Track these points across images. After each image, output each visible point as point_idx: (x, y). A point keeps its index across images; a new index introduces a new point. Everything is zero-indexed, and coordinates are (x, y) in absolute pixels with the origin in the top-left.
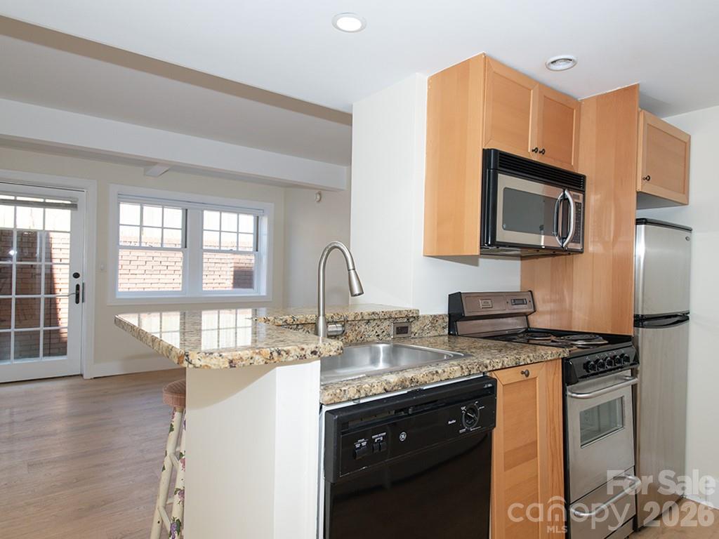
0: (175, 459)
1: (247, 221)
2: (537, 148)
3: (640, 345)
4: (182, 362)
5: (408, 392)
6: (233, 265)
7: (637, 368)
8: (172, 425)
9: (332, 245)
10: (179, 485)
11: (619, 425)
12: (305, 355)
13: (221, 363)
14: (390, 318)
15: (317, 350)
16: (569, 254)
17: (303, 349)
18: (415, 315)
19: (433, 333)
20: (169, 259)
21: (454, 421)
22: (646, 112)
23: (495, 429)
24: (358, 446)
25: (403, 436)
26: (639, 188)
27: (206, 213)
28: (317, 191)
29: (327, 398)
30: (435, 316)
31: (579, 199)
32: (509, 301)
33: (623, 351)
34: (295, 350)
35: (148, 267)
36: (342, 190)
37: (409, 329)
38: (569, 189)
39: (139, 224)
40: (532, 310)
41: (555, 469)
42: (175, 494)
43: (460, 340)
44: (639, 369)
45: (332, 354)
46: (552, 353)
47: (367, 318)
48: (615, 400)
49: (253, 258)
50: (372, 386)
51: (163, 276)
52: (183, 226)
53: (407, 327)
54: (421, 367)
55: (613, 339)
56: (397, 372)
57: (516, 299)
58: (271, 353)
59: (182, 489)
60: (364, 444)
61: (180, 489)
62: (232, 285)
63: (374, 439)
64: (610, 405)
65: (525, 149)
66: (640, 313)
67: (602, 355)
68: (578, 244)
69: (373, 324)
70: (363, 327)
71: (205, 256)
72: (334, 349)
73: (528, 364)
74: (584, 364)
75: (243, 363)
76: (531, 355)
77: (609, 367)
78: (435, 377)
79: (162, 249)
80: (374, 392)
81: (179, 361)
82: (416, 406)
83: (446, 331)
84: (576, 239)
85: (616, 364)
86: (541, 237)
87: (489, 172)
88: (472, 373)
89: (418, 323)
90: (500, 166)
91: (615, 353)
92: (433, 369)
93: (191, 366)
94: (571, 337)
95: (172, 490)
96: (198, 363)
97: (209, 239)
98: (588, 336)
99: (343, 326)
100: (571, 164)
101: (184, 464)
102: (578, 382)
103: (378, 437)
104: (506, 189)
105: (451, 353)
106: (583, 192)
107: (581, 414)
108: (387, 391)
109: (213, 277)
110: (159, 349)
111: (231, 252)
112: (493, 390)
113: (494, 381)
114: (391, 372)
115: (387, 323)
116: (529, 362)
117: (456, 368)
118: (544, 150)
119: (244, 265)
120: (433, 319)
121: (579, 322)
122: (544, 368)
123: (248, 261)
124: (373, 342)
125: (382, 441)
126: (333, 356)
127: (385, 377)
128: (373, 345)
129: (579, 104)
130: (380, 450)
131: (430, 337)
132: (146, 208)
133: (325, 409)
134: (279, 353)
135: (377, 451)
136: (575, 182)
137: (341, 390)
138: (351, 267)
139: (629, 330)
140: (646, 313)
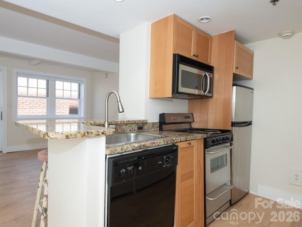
0: (43, 183)
1: (75, 86)
2: (195, 55)
3: (233, 133)
4: (45, 137)
5: (143, 151)
6: (69, 105)
7: (232, 142)
8: (42, 169)
9: (111, 92)
10: (45, 193)
11: (225, 165)
12: (99, 134)
13: (62, 137)
14: (135, 123)
15: (104, 132)
16: (207, 98)
17: (98, 132)
18: (145, 122)
19: (153, 130)
20: (41, 102)
21: (161, 162)
22: (237, 41)
23: (177, 166)
24: (121, 172)
25: (140, 168)
26: (234, 72)
27: (57, 82)
28: (105, 73)
29: (108, 152)
30: (154, 123)
31: (211, 76)
32: (184, 117)
33: (227, 136)
34: (95, 132)
35: (31, 105)
36: (116, 73)
37: (143, 128)
38: (208, 72)
39: (27, 86)
40: (193, 121)
41: (201, 182)
42: (44, 197)
43: (164, 132)
44: (233, 143)
45: (111, 134)
46: (200, 136)
47: (126, 123)
48: (224, 155)
49: (78, 102)
50: (127, 148)
51: (38, 109)
52: (46, 87)
53: (142, 127)
54: (148, 141)
55: (223, 131)
56: (138, 142)
57: (186, 116)
58: (84, 133)
59: (47, 195)
60: (124, 171)
61: (46, 195)
62: (69, 113)
63: (128, 169)
64: (222, 157)
65: (191, 54)
66: (234, 121)
67: (219, 137)
68: (210, 94)
69: (128, 125)
70: (124, 127)
71: (56, 101)
72: (111, 132)
73: (190, 140)
74: (212, 141)
75: (72, 137)
76: (192, 136)
77: (222, 142)
78: (153, 144)
79: (37, 97)
80: (128, 150)
81: (44, 136)
82: (145, 156)
83: (158, 129)
84: (210, 92)
85: (224, 141)
86: (196, 91)
87: (176, 63)
88: (168, 143)
89: (147, 125)
90: (180, 61)
91: (224, 136)
92: (153, 141)
93: (49, 138)
94: (207, 131)
95: (42, 196)
96: (52, 137)
97: (58, 93)
98: (214, 130)
99: (116, 126)
100: (208, 61)
101: (48, 185)
102: (209, 147)
103: (130, 168)
104: (182, 71)
105: (160, 136)
106: (213, 73)
107: (211, 160)
108: (133, 150)
109: (60, 110)
110: (35, 133)
111: (68, 99)
112: (176, 150)
113: (177, 147)
114: (135, 143)
115: (134, 125)
116: (191, 139)
117: (162, 141)
118: (197, 55)
119: (74, 105)
120: (153, 124)
121: (211, 126)
122: (197, 142)
123: (75, 103)
124: (128, 133)
125: (132, 170)
126: (111, 135)
127: (133, 144)
128: (128, 134)
129: (211, 38)
130: (131, 173)
131: (152, 131)
132: (30, 79)
133: (108, 157)
134: (88, 133)
135: (130, 174)
136: (210, 69)
137: (114, 149)
138: (119, 101)
139: (230, 128)
140: (236, 121)
